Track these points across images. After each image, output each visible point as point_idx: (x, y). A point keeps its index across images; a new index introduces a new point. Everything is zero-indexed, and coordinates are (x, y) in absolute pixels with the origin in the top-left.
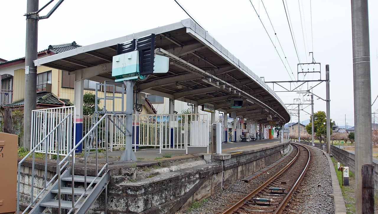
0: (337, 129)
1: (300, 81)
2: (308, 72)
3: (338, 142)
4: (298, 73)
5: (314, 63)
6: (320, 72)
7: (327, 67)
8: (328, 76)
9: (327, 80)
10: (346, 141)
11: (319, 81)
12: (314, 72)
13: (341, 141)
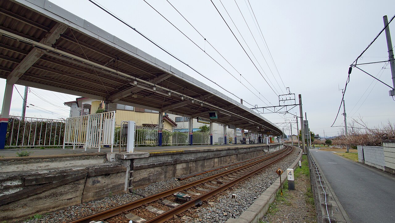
0: (319, 138)
1: (281, 106)
2: (287, 100)
3: (319, 145)
4: (280, 101)
5: (290, 94)
6: (295, 99)
7: (300, 96)
8: (300, 101)
9: (300, 104)
10: (324, 145)
11: (294, 105)
12: (290, 99)
13: (321, 145)
